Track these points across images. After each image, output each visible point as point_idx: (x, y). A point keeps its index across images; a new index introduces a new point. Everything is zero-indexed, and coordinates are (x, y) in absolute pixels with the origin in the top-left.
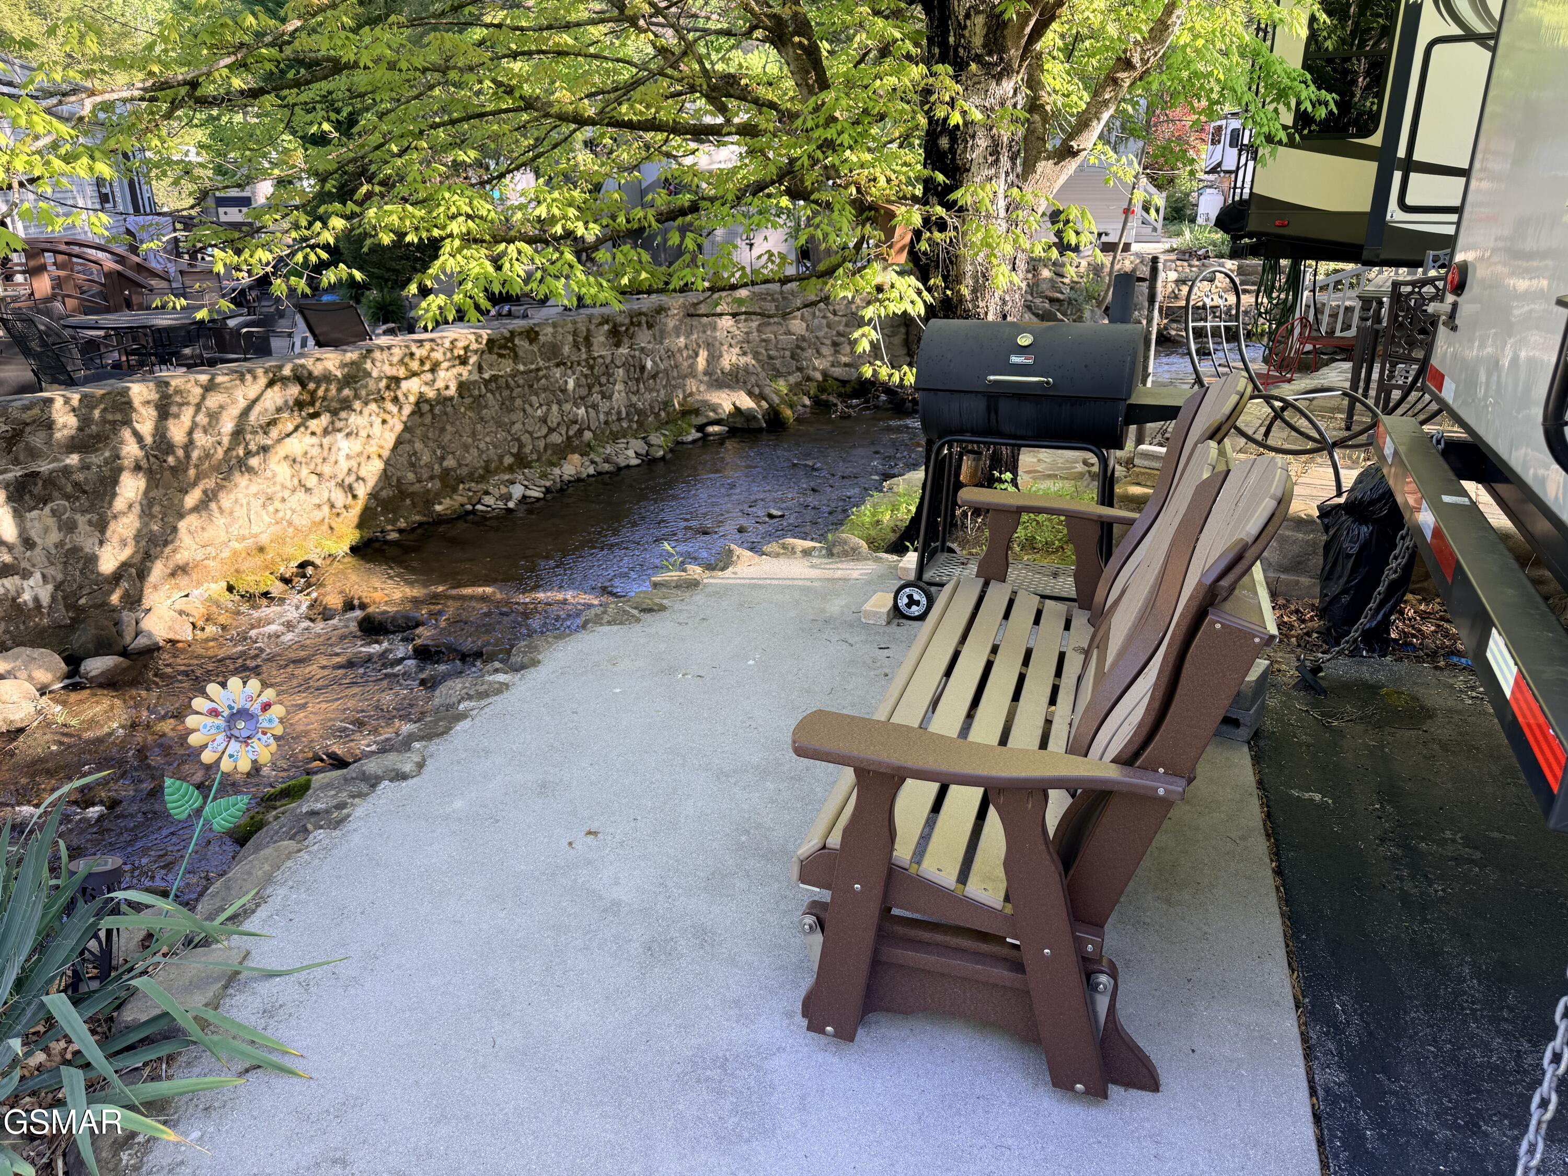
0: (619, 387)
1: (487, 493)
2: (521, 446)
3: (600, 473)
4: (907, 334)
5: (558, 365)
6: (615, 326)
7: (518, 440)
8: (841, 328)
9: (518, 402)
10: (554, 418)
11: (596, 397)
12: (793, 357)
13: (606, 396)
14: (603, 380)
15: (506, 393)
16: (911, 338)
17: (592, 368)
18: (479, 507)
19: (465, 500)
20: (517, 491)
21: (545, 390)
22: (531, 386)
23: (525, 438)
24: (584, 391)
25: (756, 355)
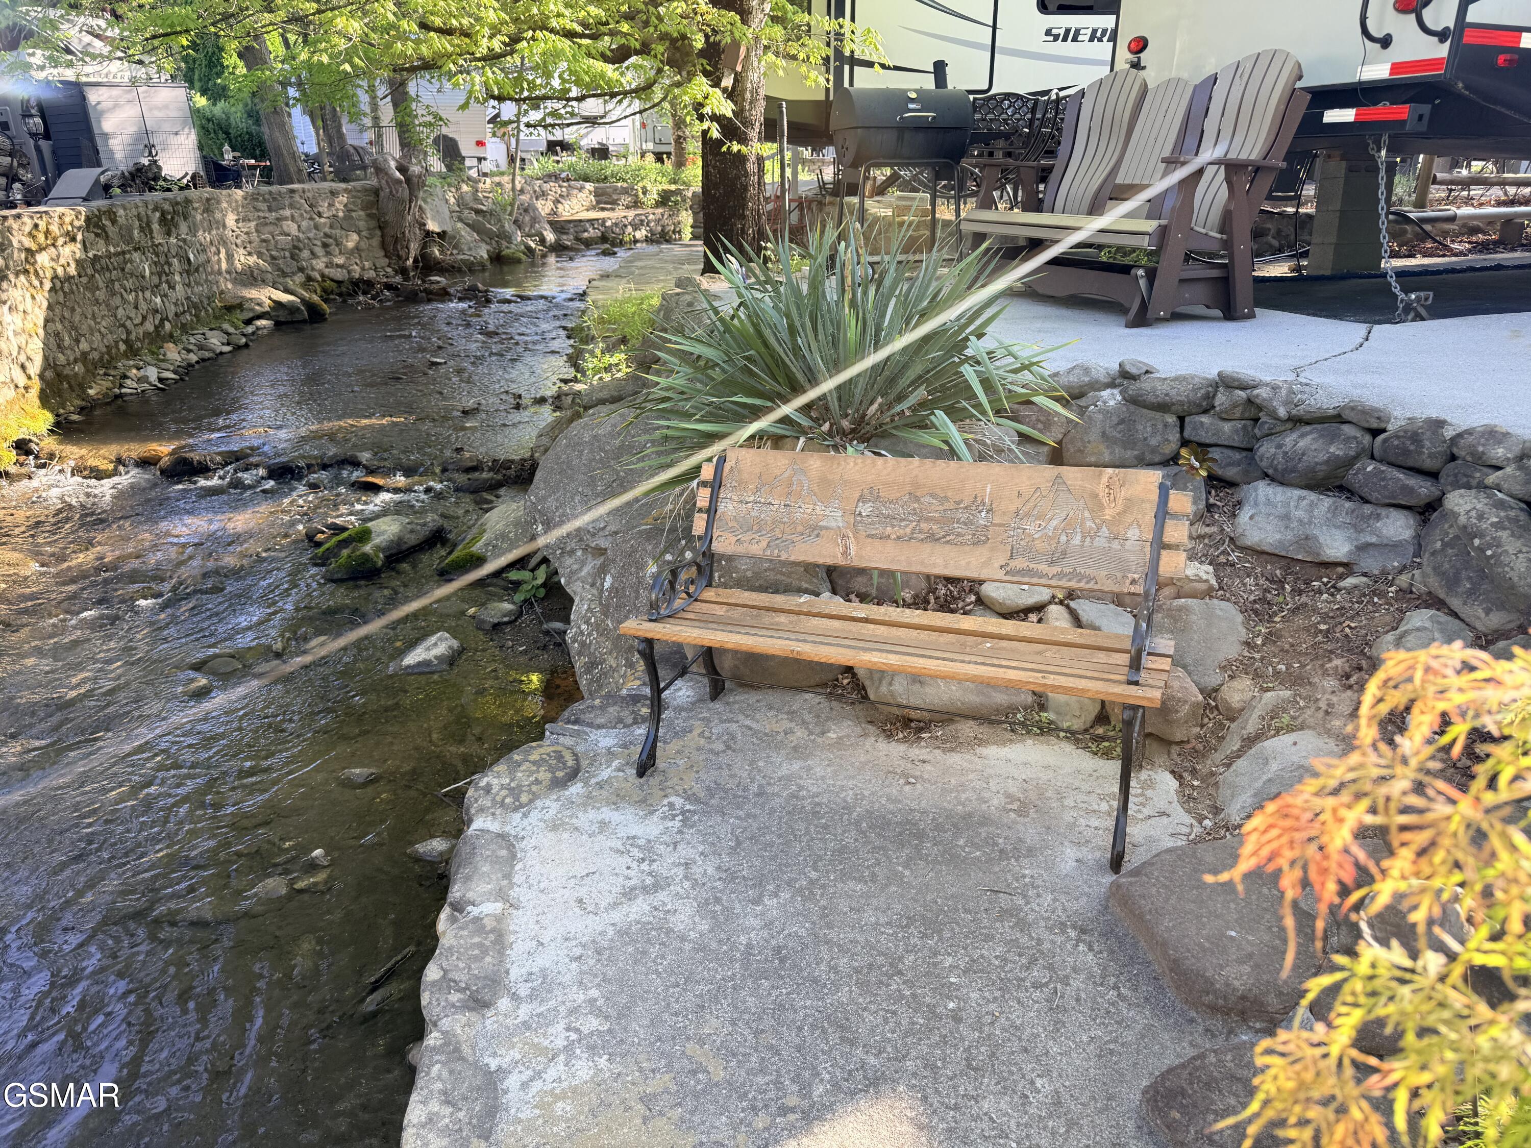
0: (177, 278)
1: (125, 377)
2: (128, 333)
3: (203, 360)
4: (383, 236)
5: (136, 249)
6: (163, 214)
7: (123, 326)
8: (327, 230)
9: (117, 285)
10: (143, 306)
11: (165, 286)
12: (292, 257)
13: (172, 287)
14: (166, 268)
15: (107, 275)
16: (388, 239)
17: (157, 255)
18: (124, 390)
19: (110, 385)
20: (152, 373)
21: (132, 274)
22: (123, 270)
23: (128, 323)
24: (156, 280)
25: (260, 255)
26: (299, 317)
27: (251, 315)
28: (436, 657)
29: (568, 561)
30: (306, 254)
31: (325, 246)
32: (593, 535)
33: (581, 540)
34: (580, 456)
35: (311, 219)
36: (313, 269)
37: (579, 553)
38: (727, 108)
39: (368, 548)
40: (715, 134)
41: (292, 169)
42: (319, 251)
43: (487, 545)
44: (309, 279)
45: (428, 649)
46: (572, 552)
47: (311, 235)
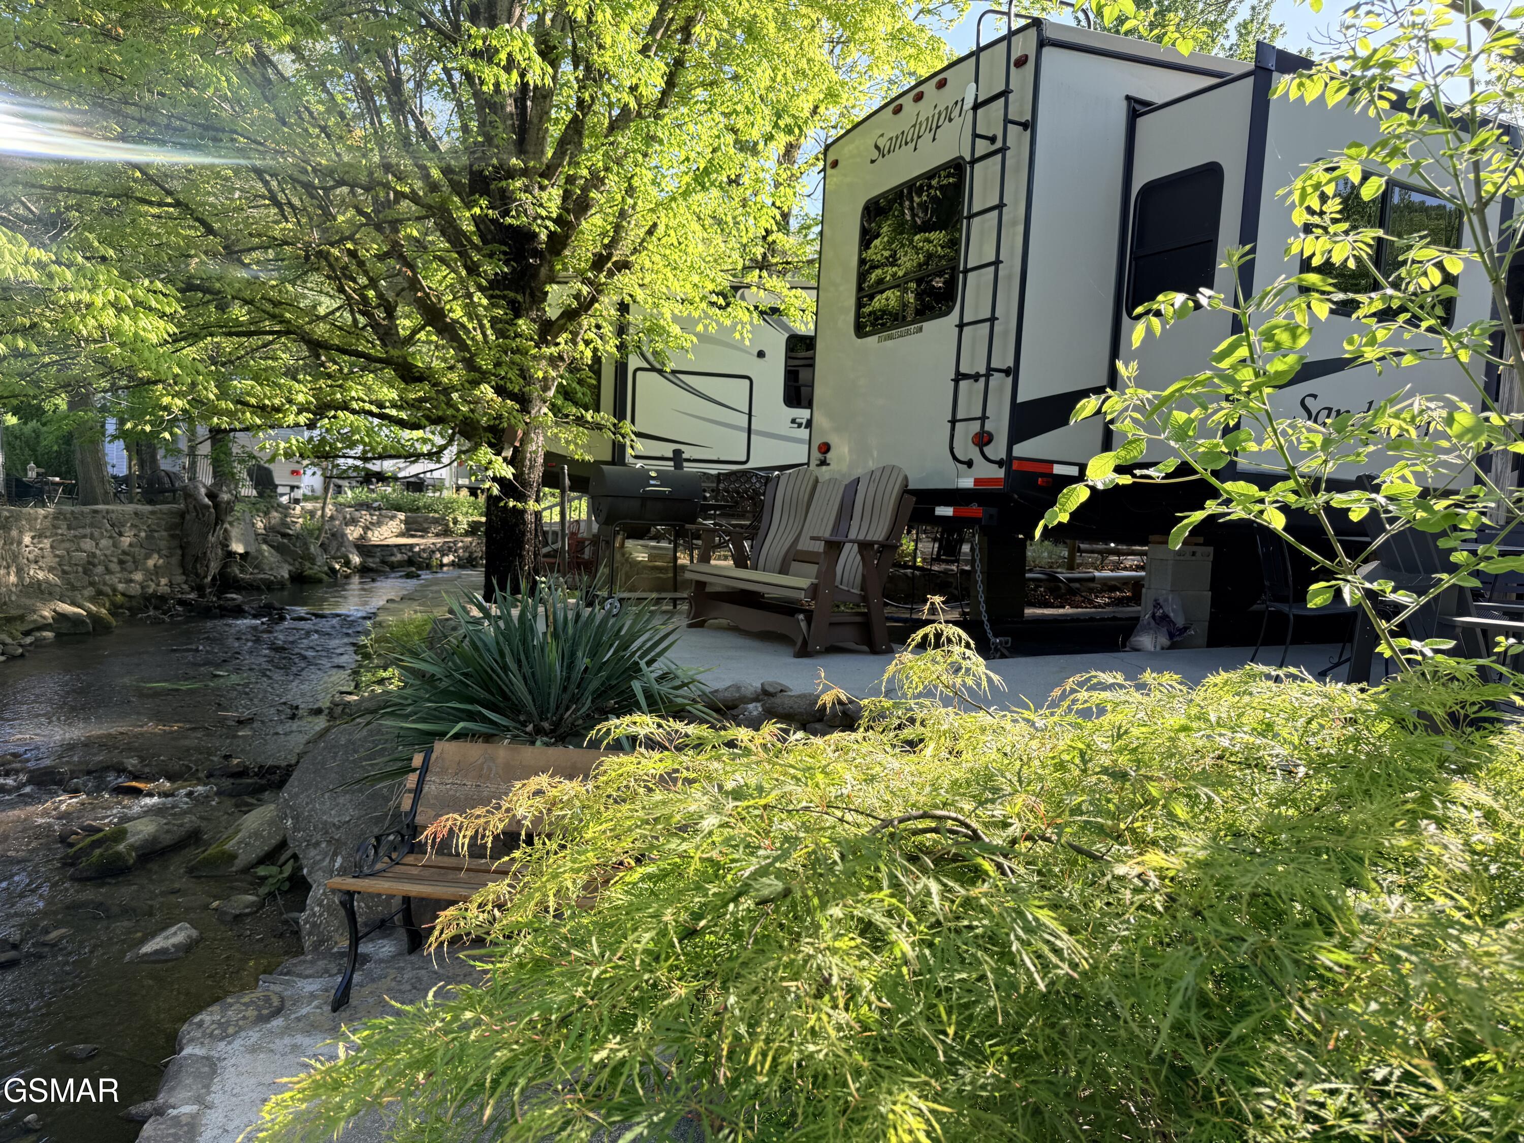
4: (183, 556)
8: (126, 548)
12: (85, 572)
16: (188, 558)
25: (51, 570)
26: (82, 630)
28: (174, 946)
29: (312, 852)
30: (100, 569)
31: (121, 562)
32: (338, 828)
33: (327, 833)
34: (334, 758)
35: (111, 537)
36: (105, 584)
37: (324, 845)
38: (508, 472)
39: (121, 847)
40: (496, 491)
41: (99, 491)
42: (115, 567)
43: (239, 843)
44: (100, 593)
45: (167, 938)
46: (317, 844)
47: (108, 552)
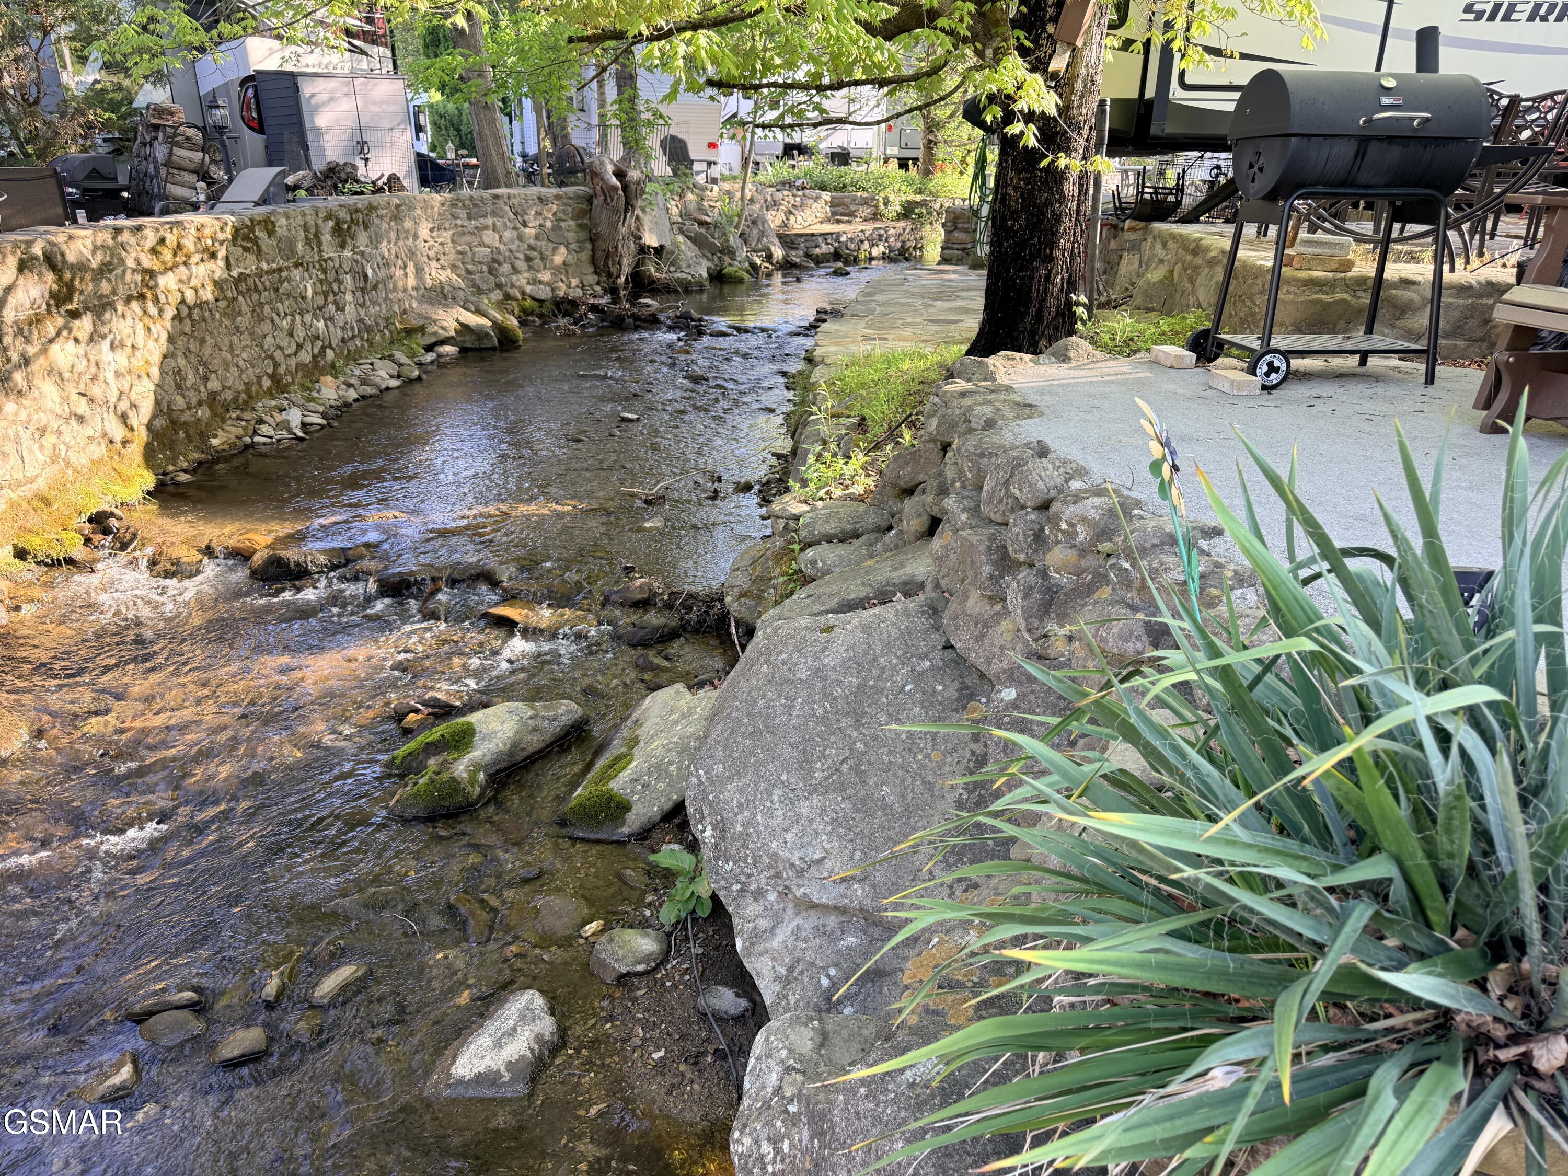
0: (349, 297)
1: (261, 421)
2: (276, 365)
3: (363, 397)
4: (593, 250)
5: (296, 265)
6: (338, 223)
7: (271, 357)
8: (532, 242)
9: (267, 309)
10: (300, 333)
11: (332, 307)
12: (490, 272)
13: (340, 308)
14: (335, 287)
15: (255, 297)
16: (599, 254)
17: (325, 271)
18: (257, 439)
19: (240, 432)
20: (295, 417)
21: (288, 295)
22: (277, 290)
23: (278, 355)
24: (320, 300)
25: (454, 267)
26: (487, 344)
27: (433, 340)
28: (509, 1065)
29: (752, 909)
30: (506, 268)
31: (528, 259)
32: (800, 873)
33: (777, 876)
34: (789, 709)
35: (515, 228)
36: (513, 286)
37: (772, 897)
38: (1049, 103)
39: (461, 769)
40: (1031, 140)
41: (500, 171)
42: (521, 264)
43: (634, 781)
44: (508, 297)
45: (498, 1045)
46: (759, 894)
47: (514, 247)
